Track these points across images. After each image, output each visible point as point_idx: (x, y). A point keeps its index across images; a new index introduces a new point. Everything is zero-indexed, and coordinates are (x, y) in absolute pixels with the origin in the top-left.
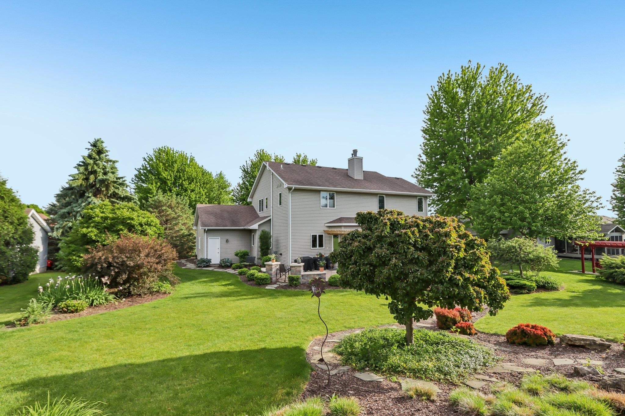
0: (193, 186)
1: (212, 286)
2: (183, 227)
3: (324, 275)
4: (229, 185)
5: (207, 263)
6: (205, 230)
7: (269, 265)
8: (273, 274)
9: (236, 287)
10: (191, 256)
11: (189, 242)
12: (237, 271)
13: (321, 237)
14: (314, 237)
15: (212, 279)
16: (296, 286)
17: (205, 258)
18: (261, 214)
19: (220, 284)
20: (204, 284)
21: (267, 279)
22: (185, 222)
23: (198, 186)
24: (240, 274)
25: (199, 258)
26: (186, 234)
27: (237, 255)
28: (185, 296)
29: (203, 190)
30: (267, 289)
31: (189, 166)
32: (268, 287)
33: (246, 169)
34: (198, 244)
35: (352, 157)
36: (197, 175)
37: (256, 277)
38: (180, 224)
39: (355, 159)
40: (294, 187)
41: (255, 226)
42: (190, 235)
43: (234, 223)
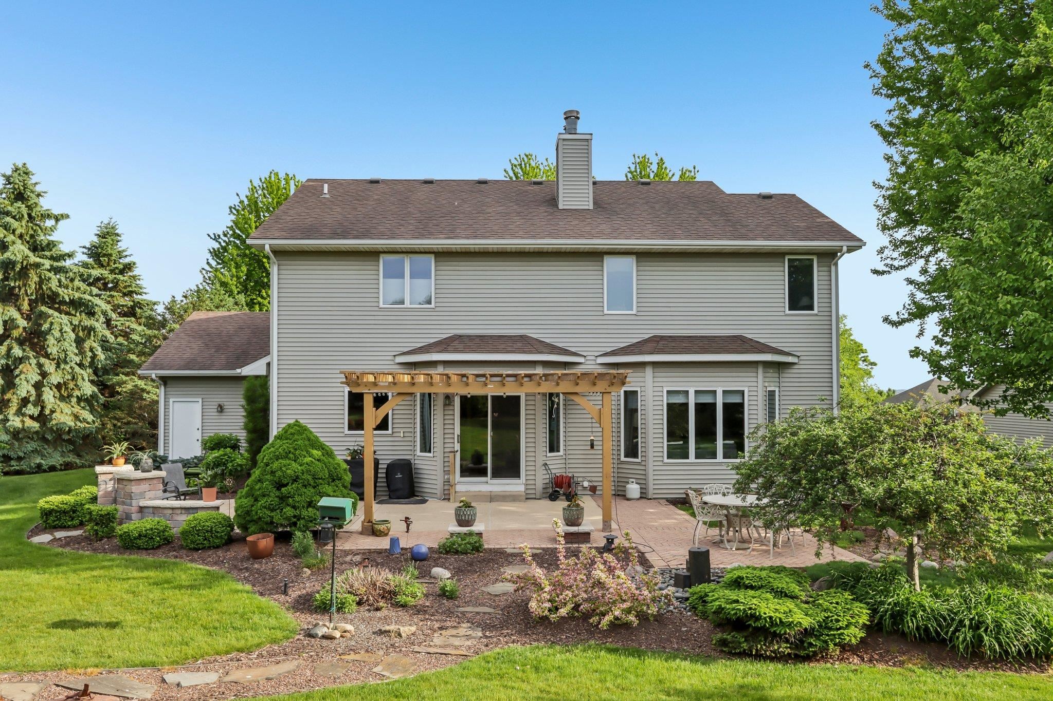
17: (162, 453)
39: (561, 144)
41: (257, 368)
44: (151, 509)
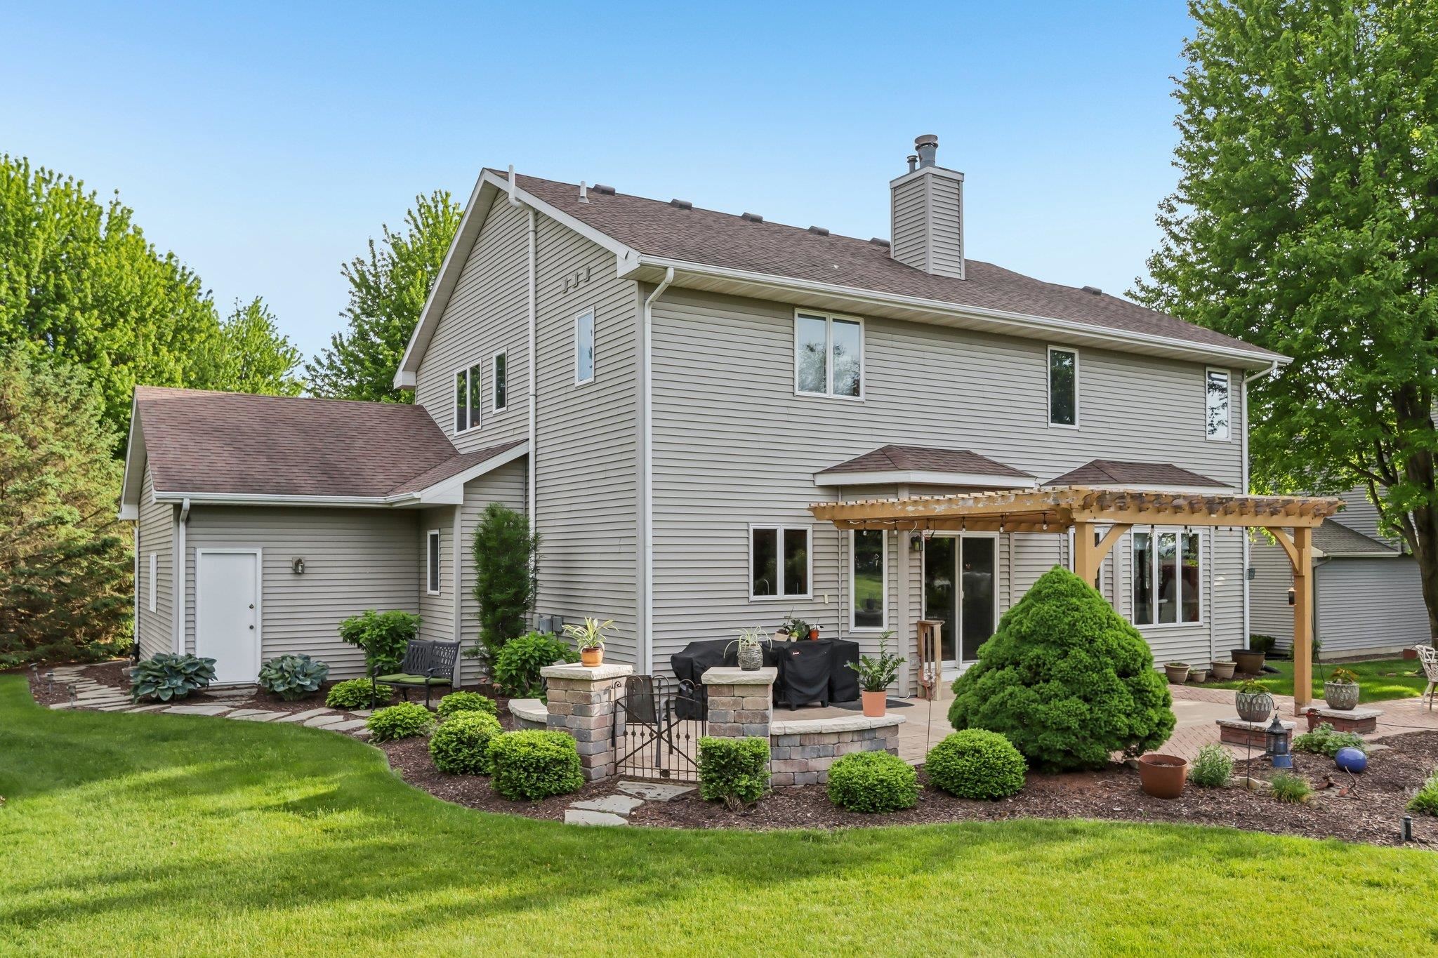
0: (123, 335)
1: (221, 813)
2: (70, 512)
3: (888, 735)
4: (290, 358)
5: (188, 679)
6: (178, 507)
7: (570, 681)
8: (595, 735)
9: (382, 819)
10: (110, 651)
11: (101, 583)
12: (362, 722)
13: (796, 540)
14: (763, 540)
15: (218, 765)
16: (749, 801)
17: (182, 653)
18: (465, 441)
19: (273, 801)
20: (172, 802)
21: (565, 762)
22: (81, 485)
23: (147, 337)
24: (385, 735)
25: (147, 656)
26: (82, 543)
27: (352, 636)
28: (18, 902)
29: (178, 360)
30: (575, 829)
31: (104, 246)
32: (579, 814)
33: (371, 278)
34: (144, 590)
35: (913, 170)
36: (143, 288)
37: (497, 756)
38: (51, 495)
39: (930, 179)
40: (673, 268)
41: (447, 491)
42: (101, 549)
43: (333, 478)
44: (798, 738)
